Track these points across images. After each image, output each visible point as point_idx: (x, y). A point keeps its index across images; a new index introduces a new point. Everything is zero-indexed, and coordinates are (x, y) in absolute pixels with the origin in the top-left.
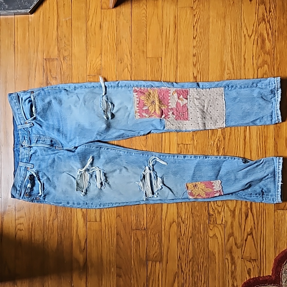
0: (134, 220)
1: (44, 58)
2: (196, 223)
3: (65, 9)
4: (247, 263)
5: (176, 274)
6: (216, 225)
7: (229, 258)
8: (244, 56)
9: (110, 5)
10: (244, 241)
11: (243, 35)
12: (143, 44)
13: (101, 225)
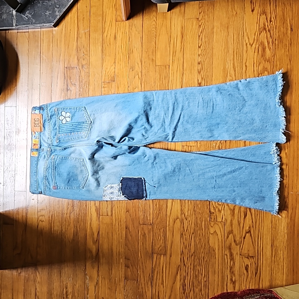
0: (141, 215)
1: (65, 66)
2: (198, 220)
3: (84, 22)
4: (244, 259)
5: (179, 267)
6: (217, 222)
7: (228, 254)
8: (245, 63)
9: (123, 18)
10: (243, 239)
11: (245, 44)
12: (153, 53)
13: (112, 219)
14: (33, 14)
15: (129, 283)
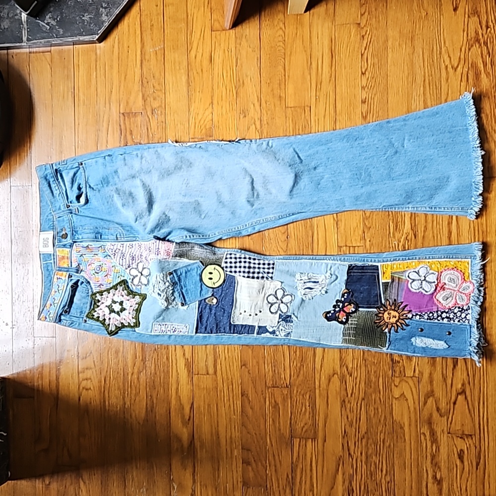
0: (269, 371)
2: (370, 375)
3: (153, 33)
4: (456, 440)
5: (340, 459)
6: (405, 378)
7: (427, 432)
9: (225, 25)
10: (452, 405)
11: (443, 66)
12: (280, 85)
13: (216, 380)
14: (58, 19)
15: (251, 492)
